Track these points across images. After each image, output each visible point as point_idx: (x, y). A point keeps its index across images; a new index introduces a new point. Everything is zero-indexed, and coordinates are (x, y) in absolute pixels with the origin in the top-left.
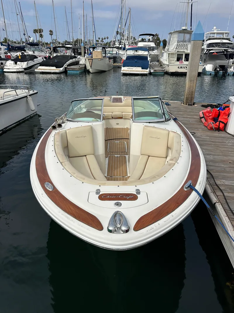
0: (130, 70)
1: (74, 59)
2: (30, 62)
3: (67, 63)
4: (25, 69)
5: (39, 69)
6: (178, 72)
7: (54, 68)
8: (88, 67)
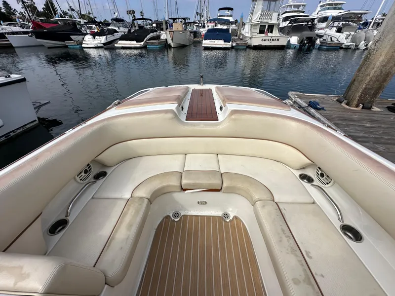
0: (211, 43)
1: (155, 33)
2: (109, 36)
3: (148, 37)
4: (104, 44)
5: (120, 44)
6: (262, 46)
7: (135, 42)
8: (170, 41)
